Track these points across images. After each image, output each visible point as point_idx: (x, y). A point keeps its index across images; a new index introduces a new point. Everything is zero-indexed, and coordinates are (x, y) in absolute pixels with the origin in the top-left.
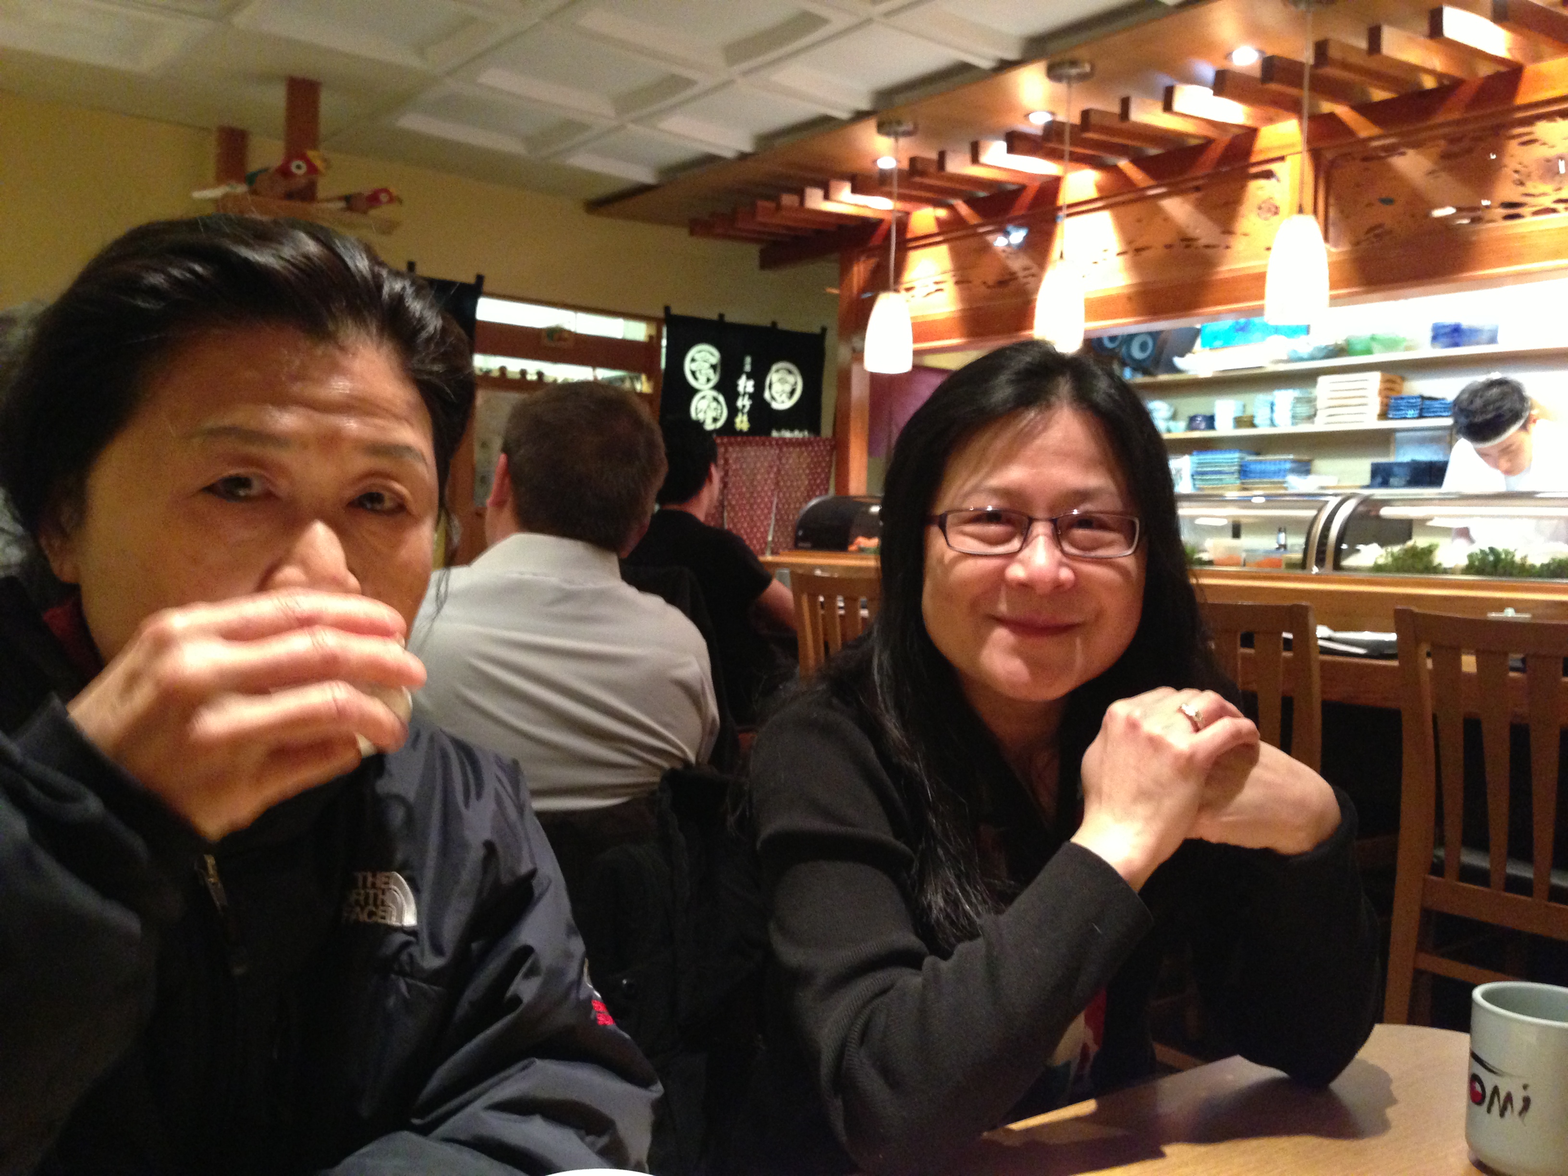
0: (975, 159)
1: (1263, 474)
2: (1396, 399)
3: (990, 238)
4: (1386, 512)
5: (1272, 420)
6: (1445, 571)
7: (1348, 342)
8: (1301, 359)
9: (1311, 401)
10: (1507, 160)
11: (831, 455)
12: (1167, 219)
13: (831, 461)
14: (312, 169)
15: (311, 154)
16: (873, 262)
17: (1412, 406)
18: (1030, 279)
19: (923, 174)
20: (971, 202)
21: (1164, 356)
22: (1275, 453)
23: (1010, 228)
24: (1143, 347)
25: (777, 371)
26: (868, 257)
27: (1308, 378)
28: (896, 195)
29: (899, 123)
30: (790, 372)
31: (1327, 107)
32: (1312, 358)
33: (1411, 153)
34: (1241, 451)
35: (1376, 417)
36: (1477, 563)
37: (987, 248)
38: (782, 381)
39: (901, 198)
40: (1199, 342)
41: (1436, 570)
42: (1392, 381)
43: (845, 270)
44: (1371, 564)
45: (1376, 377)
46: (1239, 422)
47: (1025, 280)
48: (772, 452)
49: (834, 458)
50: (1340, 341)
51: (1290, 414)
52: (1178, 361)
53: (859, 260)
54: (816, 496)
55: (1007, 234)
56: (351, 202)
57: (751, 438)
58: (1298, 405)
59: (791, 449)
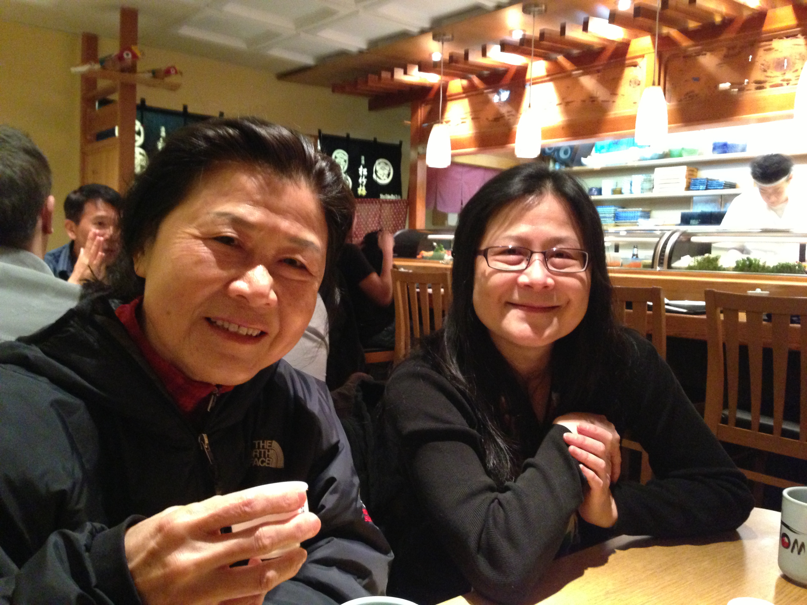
0: (484, 54)
1: (626, 218)
2: (694, 180)
3: (490, 96)
4: (693, 239)
5: (631, 190)
6: (724, 270)
7: (670, 151)
8: (646, 159)
9: (651, 181)
10: (757, 59)
11: (407, 208)
12: (582, 87)
13: (407, 211)
14: (135, 56)
15: (133, 48)
16: (428, 108)
17: (702, 184)
18: (511, 117)
19: (457, 62)
20: (480, 77)
21: (577, 158)
22: (632, 208)
23: (501, 91)
24: (566, 152)
25: (379, 164)
26: (427, 104)
27: (650, 169)
28: (442, 72)
29: (444, 35)
30: (386, 164)
31: (665, 30)
32: (652, 159)
33: (708, 54)
34: (615, 206)
35: (684, 189)
36: (740, 265)
37: (488, 101)
38: (382, 169)
39: (445, 74)
40: (594, 149)
41: (720, 269)
42: (693, 171)
43: (414, 112)
44: (686, 266)
45: (684, 169)
46: (615, 192)
47: (509, 118)
48: (377, 206)
49: (408, 210)
50: (666, 150)
51: (640, 187)
52: (583, 160)
53: (421, 107)
54: (399, 230)
55: (499, 93)
56: (155, 74)
57: (366, 199)
58: (645, 182)
59: (386, 205)
